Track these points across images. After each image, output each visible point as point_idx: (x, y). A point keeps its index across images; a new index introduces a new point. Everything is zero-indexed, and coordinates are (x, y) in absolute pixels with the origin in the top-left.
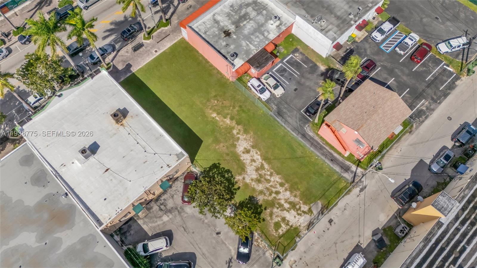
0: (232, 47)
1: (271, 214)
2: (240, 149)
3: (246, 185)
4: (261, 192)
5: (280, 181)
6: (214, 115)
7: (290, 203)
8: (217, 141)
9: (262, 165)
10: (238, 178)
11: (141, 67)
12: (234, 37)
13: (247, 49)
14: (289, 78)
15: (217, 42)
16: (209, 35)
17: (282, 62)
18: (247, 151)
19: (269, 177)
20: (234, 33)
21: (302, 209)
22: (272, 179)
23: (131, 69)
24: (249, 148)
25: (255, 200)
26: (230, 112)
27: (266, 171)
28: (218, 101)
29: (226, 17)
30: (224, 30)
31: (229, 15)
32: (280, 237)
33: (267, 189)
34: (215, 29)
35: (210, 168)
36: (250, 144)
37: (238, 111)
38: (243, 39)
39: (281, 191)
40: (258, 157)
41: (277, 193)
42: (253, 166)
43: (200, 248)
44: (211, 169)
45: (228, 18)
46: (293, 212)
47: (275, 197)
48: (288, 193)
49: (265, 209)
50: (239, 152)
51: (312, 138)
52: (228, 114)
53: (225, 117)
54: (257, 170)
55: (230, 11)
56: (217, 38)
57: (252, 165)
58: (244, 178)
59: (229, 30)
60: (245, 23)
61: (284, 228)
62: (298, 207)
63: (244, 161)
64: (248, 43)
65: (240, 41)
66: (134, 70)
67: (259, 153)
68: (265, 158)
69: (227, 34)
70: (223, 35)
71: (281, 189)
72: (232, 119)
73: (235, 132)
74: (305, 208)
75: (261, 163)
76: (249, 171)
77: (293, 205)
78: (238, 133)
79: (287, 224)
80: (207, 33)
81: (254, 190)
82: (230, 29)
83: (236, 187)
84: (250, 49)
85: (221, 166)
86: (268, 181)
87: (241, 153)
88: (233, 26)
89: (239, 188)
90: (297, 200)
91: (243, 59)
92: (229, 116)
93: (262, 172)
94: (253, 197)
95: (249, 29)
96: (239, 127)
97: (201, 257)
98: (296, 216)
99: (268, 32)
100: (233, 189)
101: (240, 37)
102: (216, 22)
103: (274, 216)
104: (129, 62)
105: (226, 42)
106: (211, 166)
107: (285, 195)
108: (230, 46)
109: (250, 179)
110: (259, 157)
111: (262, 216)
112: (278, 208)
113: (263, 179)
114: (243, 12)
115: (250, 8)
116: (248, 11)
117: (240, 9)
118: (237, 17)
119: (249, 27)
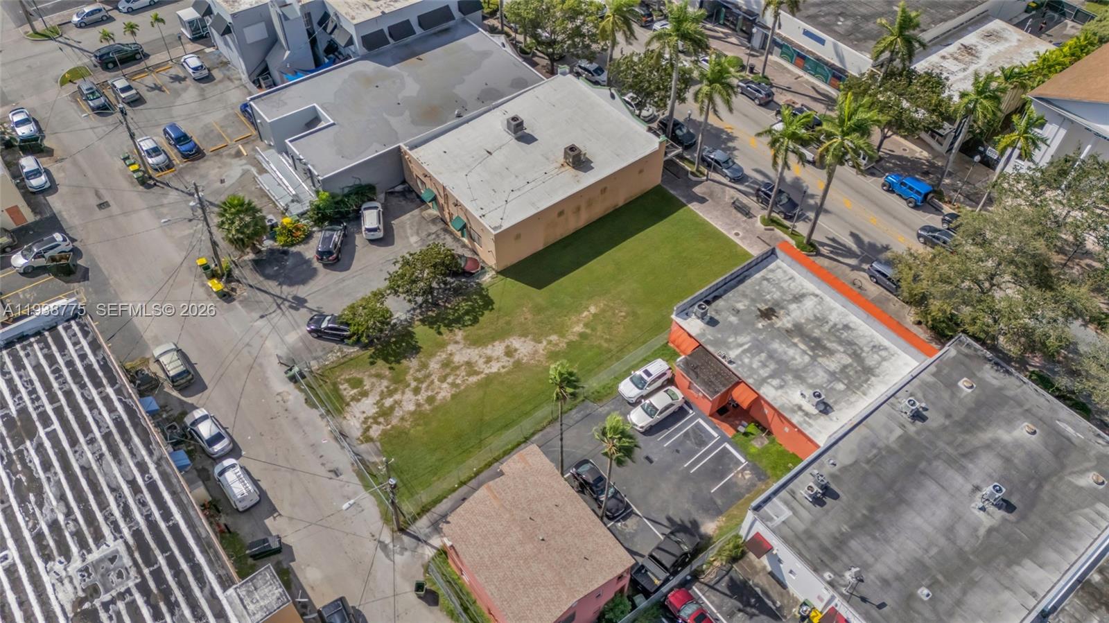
0: (733, 319)
1: (379, 376)
2: (516, 342)
3: (442, 345)
4: (424, 366)
5: (439, 397)
6: (593, 310)
7: (392, 408)
8: (538, 310)
9: (477, 373)
10: (459, 334)
11: (701, 214)
12: (760, 326)
13: (730, 343)
14: (680, 449)
15: (745, 296)
16: (760, 284)
17: (724, 439)
18: (509, 353)
19: (450, 380)
20: (772, 325)
21: (375, 427)
22: (445, 385)
23: (695, 203)
24: (517, 357)
25: (412, 354)
26: (598, 333)
27: (463, 377)
28: (625, 317)
29: (815, 316)
30: (776, 309)
31: (820, 320)
32: (335, 385)
33: (429, 376)
34: (777, 295)
35: (487, 296)
36: (525, 358)
37: (600, 347)
38: (754, 338)
39: (419, 397)
40: (495, 368)
41: (417, 391)
42: (477, 358)
43: (354, 277)
44: (485, 297)
45: (812, 318)
46: (373, 410)
47: (409, 385)
48: (412, 408)
49: (391, 368)
50: (511, 339)
52: (594, 329)
53: (586, 325)
54: (469, 364)
55: (831, 323)
56: (753, 296)
57: (480, 357)
58: (457, 342)
59: (777, 317)
60: (803, 347)
61: (348, 391)
62: (381, 420)
63: (490, 346)
64: (746, 347)
65: (749, 334)
66: (694, 206)
67: (503, 371)
68: (490, 379)
69: (768, 314)
70: (764, 307)
71: (422, 397)
72: (583, 336)
73: (554, 338)
74: (375, 432)
75: (482, 372)
76: (469, 351)
77: (385, 413)
78: (550, 342)
79: (354, 399)
80: (765, 283)
81: (432, 355)
82: (781, 320)
83: (443, 329)
84: (730, 349)
85: (486, 312)
86: (443, 379)
87: (507, 342)
88: (789, 326)
89: (440, 333)
90: (395, 421)
91: (703, 334)
92: (588, 331)
93: (462, 372)
94: (417, 353)
95: (785, 353)
96: (563, 345)
97: (341, 277)
98: (365, 415)
99: (781, 387)
100: (440, 326)
101: (761, 334)
102: (798, 298)
103: (374, 380)
104: (710, 201)
105: (744, 310)
106: (489, 297)
107: (408, 402)
108: (734, 315)
109: (454, 351)
110: (494, 370)
111: (380, 362)
112: (387, 387)
113: (448, 370)
114: (833, 346)
115: (849, 361)
116: (838, 356)
117: (841, 342)
118: (817, 333)
119: (791, 352)
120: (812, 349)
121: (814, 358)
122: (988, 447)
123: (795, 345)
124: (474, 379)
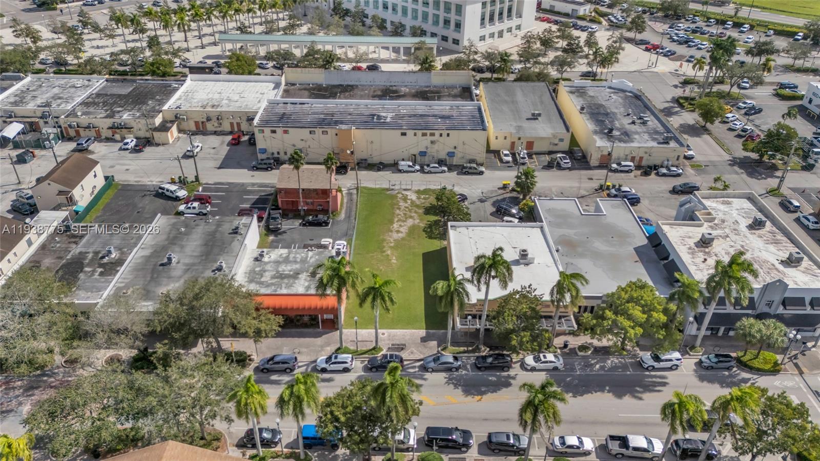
4: (416, 212)
9: (397, 221)
12: (312, 268)
13: (316, 256)
18: (398, 232)
20: (307, 272)
21: (402, 196)
22: (401, 213)
23: (424, 335)
24: (394, 233)
26: (379, 256)
27: (400, 218)
29: (293, 286)
30: (312, 278)
31: (289, 286)
32: (431, 195)
33: (410, 212)
36: (390, 234)
37: (373, 253)
38: (308, 262)
40: (395, 226)
41: (406, 208)
42: (405, 224)
44: (435, 238)
46: (409, 198)
47: (411, 207)
48: (400, 204)
50: (404, 235)
51: (346, 213)
53: (388, 255)
59: (309, 276)
60: (286, 272)
61: (423, 196)
63: (407, 229)
64: (308, 258)
65: (312, 263)
66: (422, 332)
67: (391, 227)
68: (392, 222)
69: (314, 274)
70: (319, 276)
71: (403, 208)
76: (411, 224)
77: (405, 199)
78: (391, 243)
79: (419, 196)
81: (419, 216)
84: (314, 254)
86: (405, 214)
90: (399, 200)
91: (330, 252)
92: (384, 254)
96: (385, 245)
99: (281, 255)
101: (307, 266)
107: (404, 205)
114: (274, 281)
115: (262, 280)
116: (269, 279)
117: (272, 284)
118: (286, 281)
119: (289, 268)
120: (281, 274)
121: (278, 272)
122: (180, 277)
123: (290, 271)
124: (396, 219)
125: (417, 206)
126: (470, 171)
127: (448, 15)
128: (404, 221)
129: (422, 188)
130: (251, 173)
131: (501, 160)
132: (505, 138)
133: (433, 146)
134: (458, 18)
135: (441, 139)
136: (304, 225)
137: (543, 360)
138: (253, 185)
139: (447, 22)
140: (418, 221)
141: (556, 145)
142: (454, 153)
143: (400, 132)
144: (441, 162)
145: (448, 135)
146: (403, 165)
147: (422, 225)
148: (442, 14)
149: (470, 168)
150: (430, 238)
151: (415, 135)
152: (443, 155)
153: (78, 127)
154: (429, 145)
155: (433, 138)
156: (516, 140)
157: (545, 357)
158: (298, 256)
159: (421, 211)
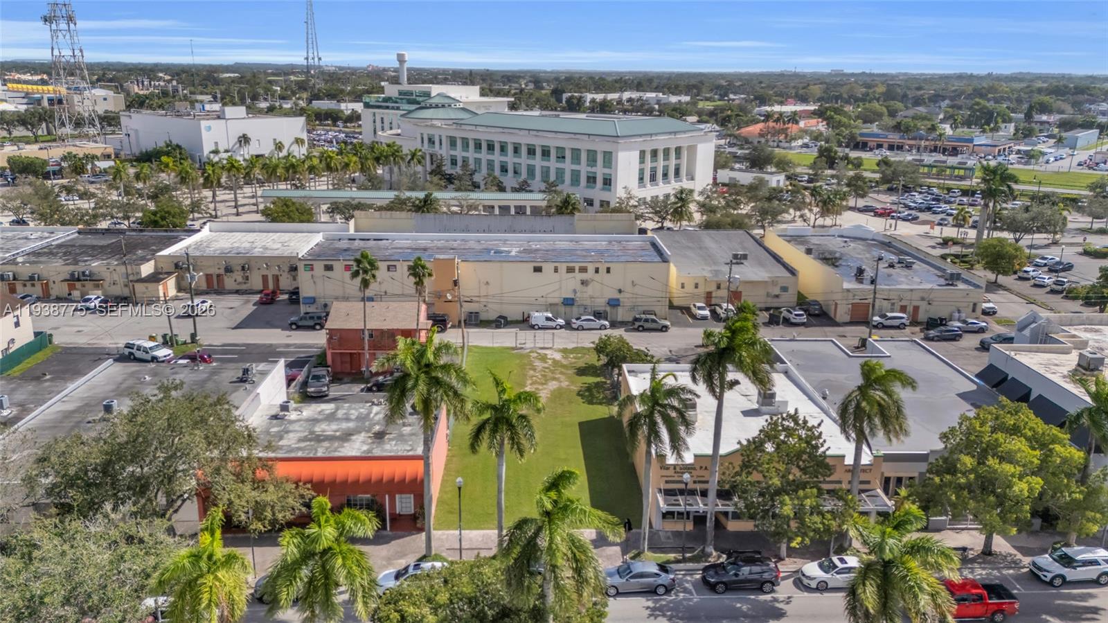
9: (531, 384)
33: (553, 373)
119: (334, 427)
123: (336, 431)
125: (564, 366)
126: (647, 325)
127: (593, 169)
128: (542, 384)
129: (571, 346)
130: (288, 333)
131: (694, 317)
132: (696, 286)
133: (585, 289)
134: (607, 171)
135: (597, 277)
136: (369, 390)
137: (840, 565)
138: (288, 346)
139: (592, 179)
140: (567, 383)
141: (777, 296)
142: (618, 300)
143: (531, 265)
144: (598, 315)
145: (608, 270)
146: (538, 317)
147: (575, 388)
148: (584, 169)
149: (646, 320)
150: (591, 403)
151: (556, 270)
152: (600, 304)
153: (15, 279)
154: (579, 287)
155: (584, 276)
156: (713, 288)
157: (842, 561)
158: (353, 412)
159: (571, 372)
